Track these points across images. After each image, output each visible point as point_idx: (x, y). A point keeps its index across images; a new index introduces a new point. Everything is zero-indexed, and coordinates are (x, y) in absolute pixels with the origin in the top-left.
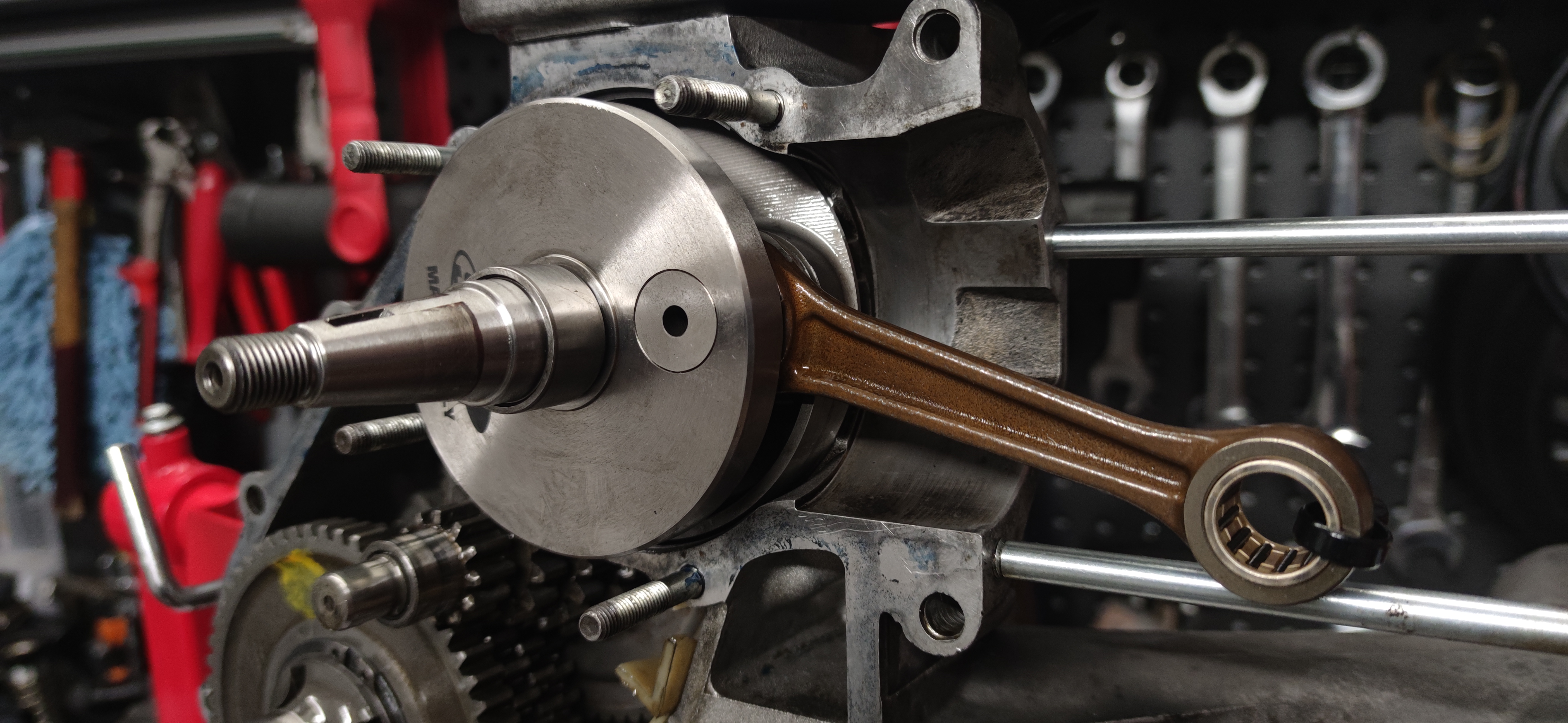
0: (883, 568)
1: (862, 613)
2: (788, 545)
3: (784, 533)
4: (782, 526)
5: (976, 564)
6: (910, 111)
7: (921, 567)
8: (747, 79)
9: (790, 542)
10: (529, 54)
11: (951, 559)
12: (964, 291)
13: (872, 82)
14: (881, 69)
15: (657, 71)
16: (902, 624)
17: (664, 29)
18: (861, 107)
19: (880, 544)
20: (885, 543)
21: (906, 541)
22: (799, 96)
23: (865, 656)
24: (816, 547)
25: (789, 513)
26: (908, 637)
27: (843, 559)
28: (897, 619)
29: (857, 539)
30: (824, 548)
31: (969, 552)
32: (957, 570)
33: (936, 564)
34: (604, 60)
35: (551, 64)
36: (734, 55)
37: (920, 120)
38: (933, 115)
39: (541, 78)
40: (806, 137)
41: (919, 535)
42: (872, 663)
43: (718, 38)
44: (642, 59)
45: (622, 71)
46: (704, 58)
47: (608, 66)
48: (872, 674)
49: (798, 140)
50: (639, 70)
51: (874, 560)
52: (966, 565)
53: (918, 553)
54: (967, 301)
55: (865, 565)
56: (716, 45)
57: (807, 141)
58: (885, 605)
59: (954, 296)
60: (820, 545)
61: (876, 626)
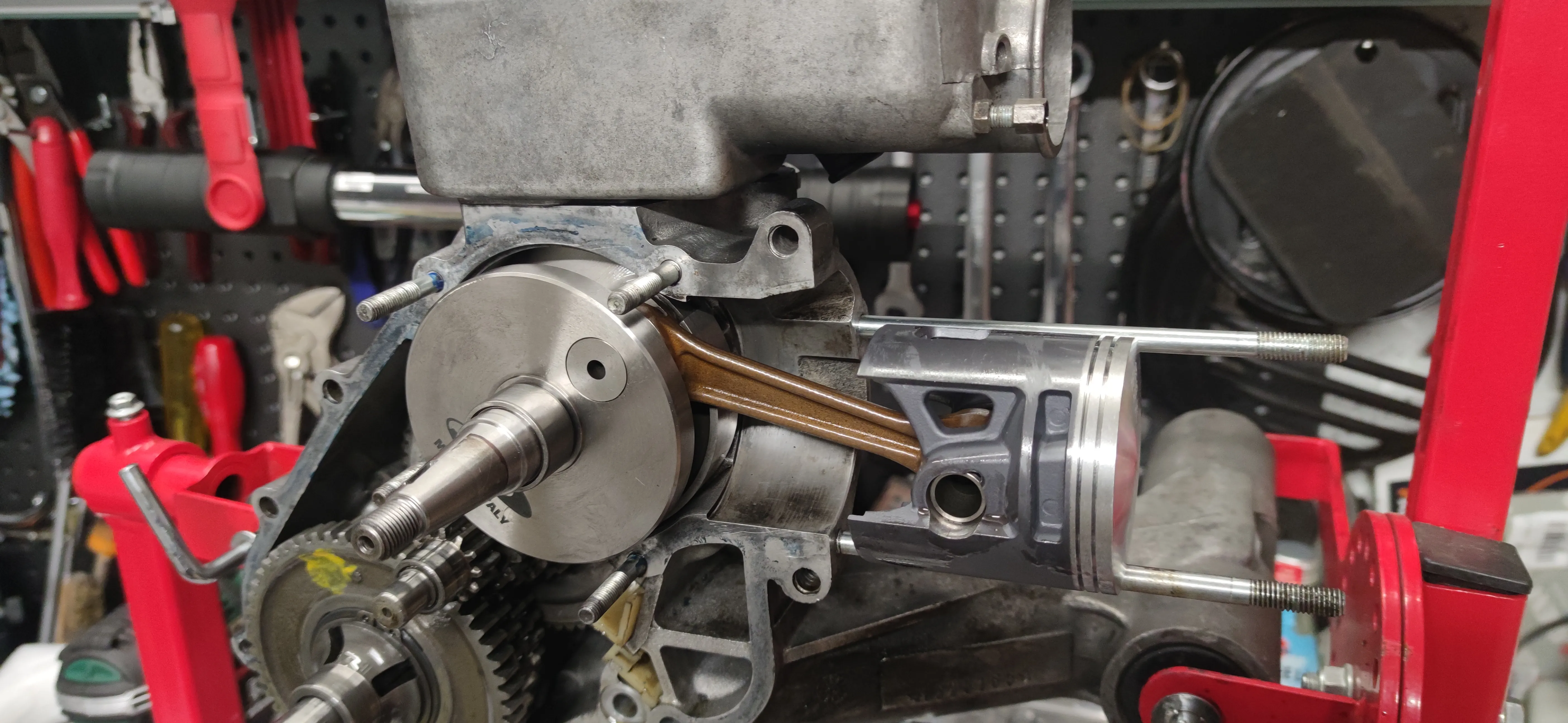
0: (767, 554)
1: (756, 580)
2: (704, 541)
3: (700, 534)
4: (699, 529)
5: (826, 551)
6: (768, 285)
7: (792, 554)
8: (653, 251)
9: (704, 539)
10: (479, 212)
11: (810, 548)
12: (802, 357)
13: (742, 265)
14: (748, 256)
15: (584, 237)
16: (782, 586)
17: (587, 210)
18: (736, 279)
19: (765, 540)
20: (768, 540)
21: (782, 539)
22: (692, 267)
23: (759, 604)
24: (723, 542)
25: (703, 522)
26: (786, 593)
27: (741, 549)
28: (778, 583)
29: (749, 537)
30: (728, 543)
31: (821, 545)
32: (815, 555)
33: (802, 553)
34: (541, 224)
35: (498, 221)
36: (643, 235)
37: (776, 291)
38: (785, 290)
39: (491, 230)
40: (698, 293)
41: (790, 535)
42: (764, 608)
43: (630, 222)
44: (572, 228)
45: (557, 234)
46: (620, 233)
47: (545, 229)
48: (764, 614)
49: (693, 294)
50: (570, 235)
51: (761, 549)
52: (820, 552)
53: (790, 546)
54: (805, 363)
55: (756, 552)
56: (629, 226)
57: (699, 295)
58: (770, 575)
59: (797, 360)
60: (725, 541)
61: (766, 587)
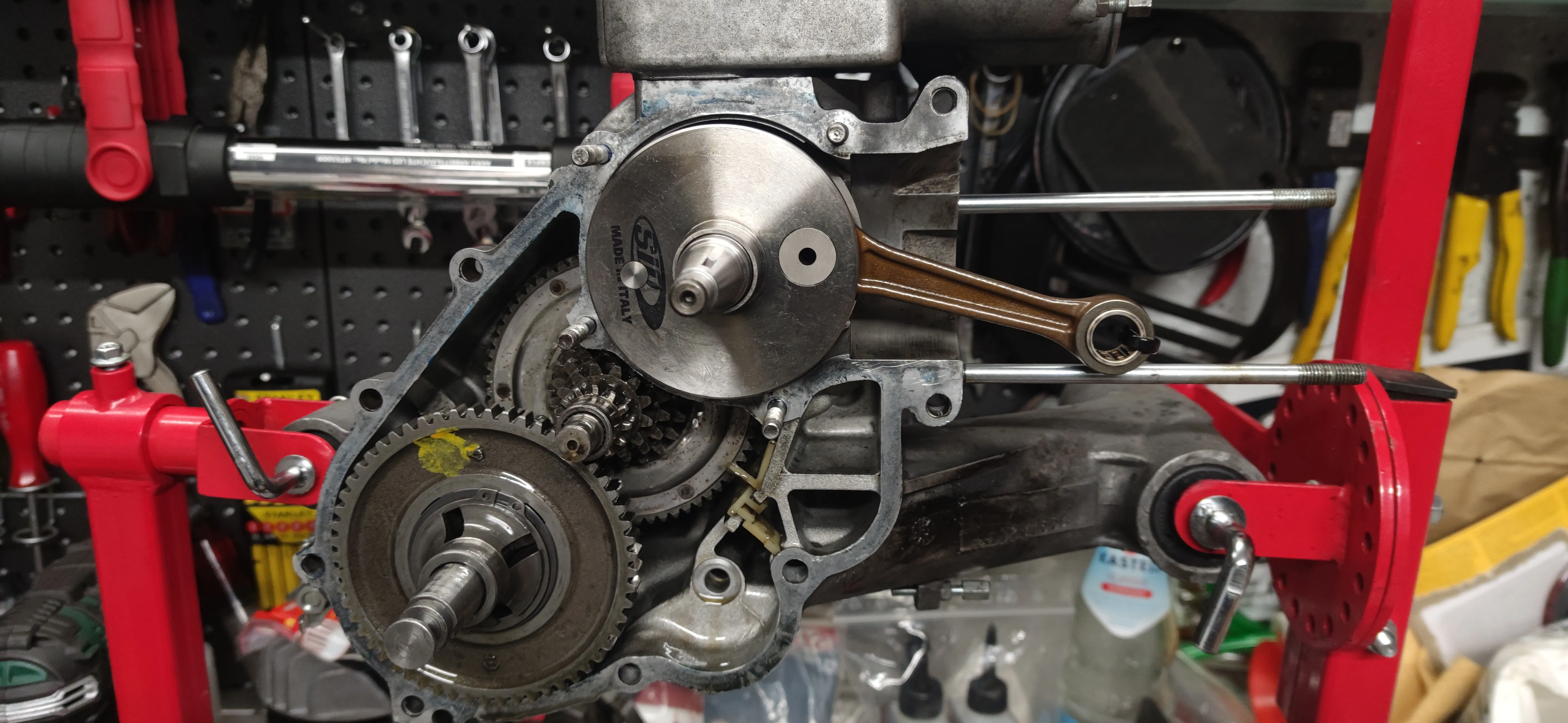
0: (905, 385)
1: (892, 410)
2: (844, 380)
3: (843, 373)
4: (841, 370)
5: (958, 376)
6: (927, 140)
7: (927, 382)
8: (824, 115)
9: (846, 378)
10: (658, 87)
11: (944, 375)
12: (907, 232)
13: (905, 122)
14: (911, 116)
15: (760, 106)
16: (916, 414)
17: (766, 81)
18: (898, 136)
19: (903, 372)
20: (906, 371)
21: (919, 369)
22: (859, 127)
23: (892, 434)
24: (863, 379)
25: (845, 362)
26: (919, 420)
27: (880, 383)
28: (912, 411)
29: (888, 372)
30: (868, 378)
31: (955, 371)
32: (948, 381)
33: (936, 379)
34: (718, 96)
35: (676, 95)
36: (815, 102)
37: (932, 145)
38: (941, 143)
39: (667, 103)
40: (862, 151)
41: (927, 365)
42: (896, 437)
43: (804, 90)
44: (749, 98)
45: (733, 104)
46: (794, 101)
47: (723, 101)
48: (896, 443)
49: (857, 152)
50: (746, 105)
51: (900, 381)
52: (953, 377)
53: (926, 375)
54: (908, 238)
55: (894, 384)
56: (803, 95)
57: (863, 153)
58: (905, 404)
60: (865, 377)
61: (900, 416)
